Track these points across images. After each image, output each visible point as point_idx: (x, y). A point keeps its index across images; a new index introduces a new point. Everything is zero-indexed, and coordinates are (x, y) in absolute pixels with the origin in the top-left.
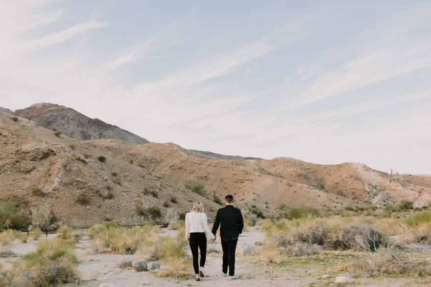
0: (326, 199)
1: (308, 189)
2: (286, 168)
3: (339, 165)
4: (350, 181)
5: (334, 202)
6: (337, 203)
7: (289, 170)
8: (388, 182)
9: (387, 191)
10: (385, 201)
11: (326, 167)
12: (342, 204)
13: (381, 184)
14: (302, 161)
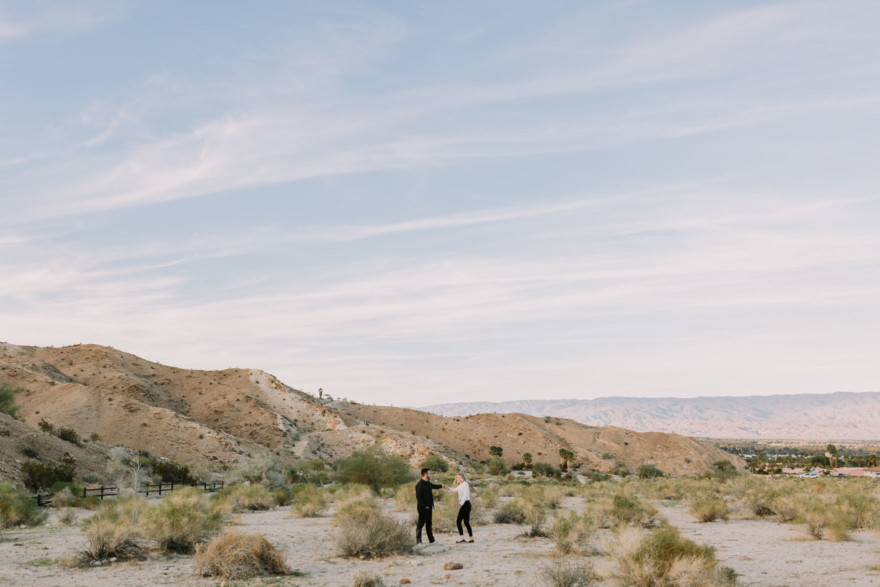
0: (217, 444)
1: (175, 421)
2: (102, 370)
3: (220, 372)
4: (246, 408)
5: (233, 450)
6: (241, 453)
7: (109, 376)
8: (318, 415)
9: (316, 433)
10: (314, 453)
11: (191, 375)
12: (249, 455)
13: (306, 418)
14: (137, 358)
